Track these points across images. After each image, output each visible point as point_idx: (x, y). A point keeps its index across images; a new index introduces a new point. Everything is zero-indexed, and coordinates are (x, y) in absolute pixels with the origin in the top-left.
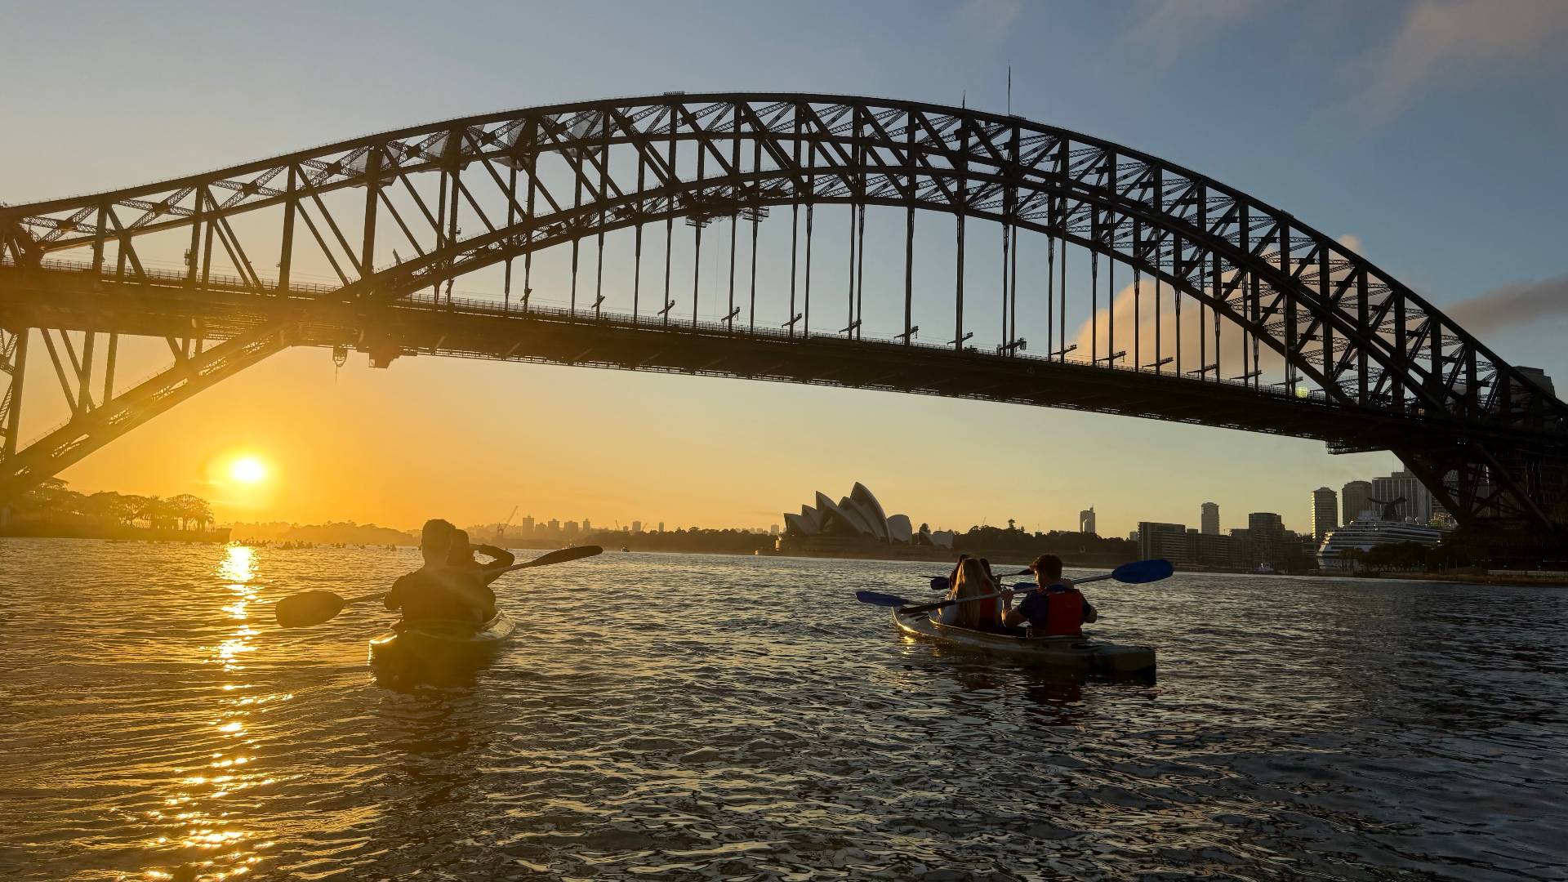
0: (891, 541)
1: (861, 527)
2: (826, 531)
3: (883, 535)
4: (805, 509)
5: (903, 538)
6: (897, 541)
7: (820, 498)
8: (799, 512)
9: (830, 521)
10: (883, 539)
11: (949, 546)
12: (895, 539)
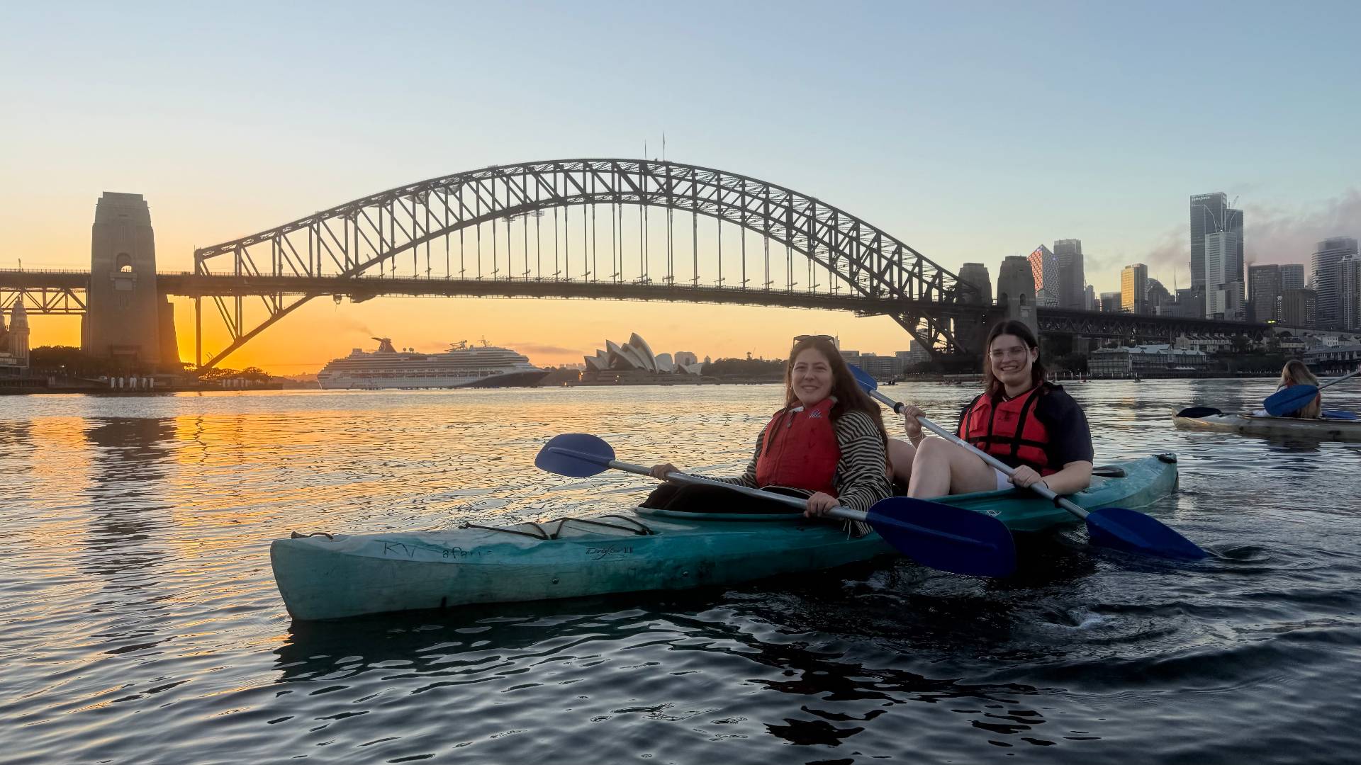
0: (658, 371)
1: (636, 363)
2: (613, 367)
3: (651, 368)
4: (599, 353)
5: (666, 369)
6: (662, 372)
7: (609, 344)
8: (595, 355)
9: (615, 361)
10: (651, 371)
11: (699, 373)
12: (661, 370)
